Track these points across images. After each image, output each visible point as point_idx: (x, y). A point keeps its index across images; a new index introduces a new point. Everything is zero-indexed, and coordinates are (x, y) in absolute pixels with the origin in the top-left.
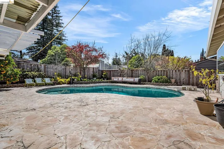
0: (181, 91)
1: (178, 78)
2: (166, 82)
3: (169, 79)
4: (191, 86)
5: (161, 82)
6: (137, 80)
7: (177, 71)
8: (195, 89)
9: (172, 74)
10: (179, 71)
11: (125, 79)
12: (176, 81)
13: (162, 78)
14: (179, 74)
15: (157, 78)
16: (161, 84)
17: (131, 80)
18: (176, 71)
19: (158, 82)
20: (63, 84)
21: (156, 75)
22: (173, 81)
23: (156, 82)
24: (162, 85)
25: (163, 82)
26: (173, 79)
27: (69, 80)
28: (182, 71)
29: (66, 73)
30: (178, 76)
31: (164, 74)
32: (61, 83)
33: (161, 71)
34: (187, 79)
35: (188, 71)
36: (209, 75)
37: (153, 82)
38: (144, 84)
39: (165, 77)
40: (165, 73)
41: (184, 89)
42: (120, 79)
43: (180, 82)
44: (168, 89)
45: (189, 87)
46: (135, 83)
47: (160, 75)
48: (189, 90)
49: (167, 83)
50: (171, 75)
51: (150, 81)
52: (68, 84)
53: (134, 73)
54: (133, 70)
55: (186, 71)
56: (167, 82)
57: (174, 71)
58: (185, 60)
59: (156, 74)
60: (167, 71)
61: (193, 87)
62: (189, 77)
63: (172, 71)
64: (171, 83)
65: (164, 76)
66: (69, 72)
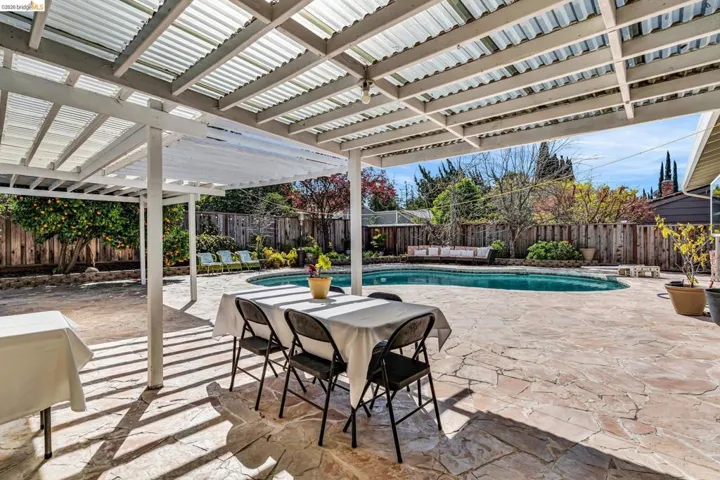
0: (618, 279)
1: (603, 247)
2: (569, 259)
3: (578, 250)
4: (643, 266)
5: (553, 258)
6: (483, 252)
7: (600, 226)
8: (655, 274)
9: (586, 235)
10: (605, 226)
11: (447, 251)
12: (596, 254)
13: (556, 247)
14: (605, 235)
15: (542, 247)
16: (556, 262)
17: (466, 253)
18: (596, 227)
19: (546, 258)
20: (283, 265)
21: (537, 239)
22: (589, 253)
23: (539, 257)
24: (557, 266)
25: (560, 258)
26: (587, 247)
27: (293, 254)
28: (615, 226)
29: (276, 236)
30: (604, 240)
31: (561, 236)
32: (276, 263)
33: (553, 227)
34: (630, 248)
35: (631, 226)
36: (694, 236)
37: (532, 258)
38: (505, 265)
39: (565, 242)
40: (566, 232)
41: (626, 274)
42: (433, 251)
43: (609, 257)
44: (579, 274)
45: (639, 267)
46: (481, 263)
47: (549, 236)
48: (640, 276)
49: (572, 261)
50: (583, 239)
51: (522, 255)
52: (293, 266)
53: (470, 234)
54: (467, 226)
55: (625, 226)
56: (573, 258)
57: (591, 227)
58: (621, 197)
59: (538, 236)
60: (570, 227)
61: (648, 268)
62: (635, 242)
63: (584, 226)
64: (584, 259)
65: (562, 240)
66: (283, 234)
